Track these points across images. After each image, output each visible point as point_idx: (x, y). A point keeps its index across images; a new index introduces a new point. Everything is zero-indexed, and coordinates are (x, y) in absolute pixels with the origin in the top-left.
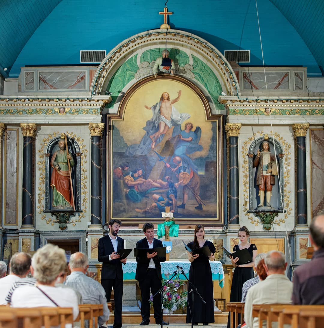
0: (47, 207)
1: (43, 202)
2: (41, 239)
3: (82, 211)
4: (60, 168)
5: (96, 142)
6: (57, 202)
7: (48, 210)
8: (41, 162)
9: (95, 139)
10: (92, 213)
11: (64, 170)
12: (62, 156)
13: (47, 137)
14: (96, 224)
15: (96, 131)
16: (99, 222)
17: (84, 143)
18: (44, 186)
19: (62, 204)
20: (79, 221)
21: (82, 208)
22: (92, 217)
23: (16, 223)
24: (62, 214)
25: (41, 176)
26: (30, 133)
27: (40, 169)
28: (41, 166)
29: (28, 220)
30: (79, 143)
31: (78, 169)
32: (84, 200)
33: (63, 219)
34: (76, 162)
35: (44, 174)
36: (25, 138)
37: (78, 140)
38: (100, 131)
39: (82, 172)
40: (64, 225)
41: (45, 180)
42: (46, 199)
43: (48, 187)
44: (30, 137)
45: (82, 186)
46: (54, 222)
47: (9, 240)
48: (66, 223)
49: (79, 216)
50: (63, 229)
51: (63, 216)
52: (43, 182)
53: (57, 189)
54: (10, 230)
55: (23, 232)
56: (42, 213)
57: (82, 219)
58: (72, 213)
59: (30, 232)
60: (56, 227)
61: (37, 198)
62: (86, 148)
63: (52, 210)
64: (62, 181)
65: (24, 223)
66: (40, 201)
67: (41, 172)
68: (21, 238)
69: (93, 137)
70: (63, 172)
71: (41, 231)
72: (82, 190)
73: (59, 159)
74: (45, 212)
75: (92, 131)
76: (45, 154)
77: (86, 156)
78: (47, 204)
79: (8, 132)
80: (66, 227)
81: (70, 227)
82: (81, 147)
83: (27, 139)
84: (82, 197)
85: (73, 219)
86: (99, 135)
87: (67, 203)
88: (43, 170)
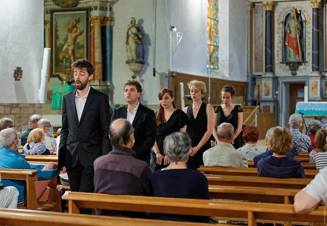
0: (282, 60)
1: (280, 56)
2: (279, 82)
3: (307, 62)
4: (290, 32)
5: (316, 12)
6: (290, 56)
7: (284, 62)
8: (278, 28)
9: (314, 10)
10: (313, 63)
11: (294, 33)
12: (293, 23)
13: (282, 10)
14: (316, 71)
15: (315, 4)
16: (318, 70)
17: (308, 13)
18: (280, 45)
19: (293, 57)
20: (305, 69)
21: (307, 60)
22: (313, 66)
23: (262, 71)
24: (292, 64)
25: (279, 38)
26: (269, 8)
27: (278, 33)
28: (279, 31)
29: (268, 69)
30: (305, 13)
31: (304, 32)
32: (308, 54)
33: (293, 68)
34: (302, 27)
35: (281, 37)
36: (266, 11)
37: (304, 11)
38: (318, 4)
39: (307, 34)
40: (294, 72)
41: (281, 41)
42: (282, 54)
43: (283, 45)
44: (269, 11)
45: (307, 44)
46: (288, 70)
47: (258, 83)
48: (296, 70)
49: (305, 65)
50: (294, 74)
51: (293, 66)
52: (280, 42)
53: (289, 47)
54: (259, 76)
55: (265, 77)
56: (280, 64)
57: (307, 68)
58: (300, 64)
59: (269, 77)
60: (289, 73)
61: (276, 53)
62: (309, 17)
63: (287, 62)
64: (292, 41)
65: (266, 71)
66: (278, 55)
67: (279, 35)
68: (263, 82)
69: (313, 9)
70: (293, 35)
71: (279, 77)
72: (307, 47)
73: (290, 26)
74: (281, 63)
75: (312, 5)
76: (281, 22)
77: (309, 22)
78: (283, 57)
79: (256, 7)
80: (296, 74)
81: (299, 73)
82: (306, 17)
83: (267, 12)
84: (307, 52)
85: (301, 67)
86: (317, 7)
87: (297, 56)
88: (280, 34)
